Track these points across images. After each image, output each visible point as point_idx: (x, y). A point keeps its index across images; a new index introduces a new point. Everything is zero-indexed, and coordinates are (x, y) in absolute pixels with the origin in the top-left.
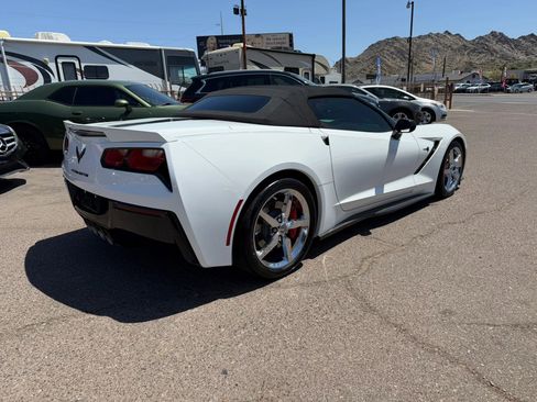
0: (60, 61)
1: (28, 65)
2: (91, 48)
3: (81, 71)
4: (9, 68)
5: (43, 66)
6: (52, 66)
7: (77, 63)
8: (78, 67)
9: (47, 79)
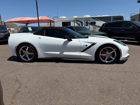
0: (85, 21)
1: (79, 23)
2: (93, 18)
3: (89, 23)
4: (75, 23)
5: (82, 23)
6: (83, 22)
7: (89, 21)
8: (89, 22)
9: (82, 25)
